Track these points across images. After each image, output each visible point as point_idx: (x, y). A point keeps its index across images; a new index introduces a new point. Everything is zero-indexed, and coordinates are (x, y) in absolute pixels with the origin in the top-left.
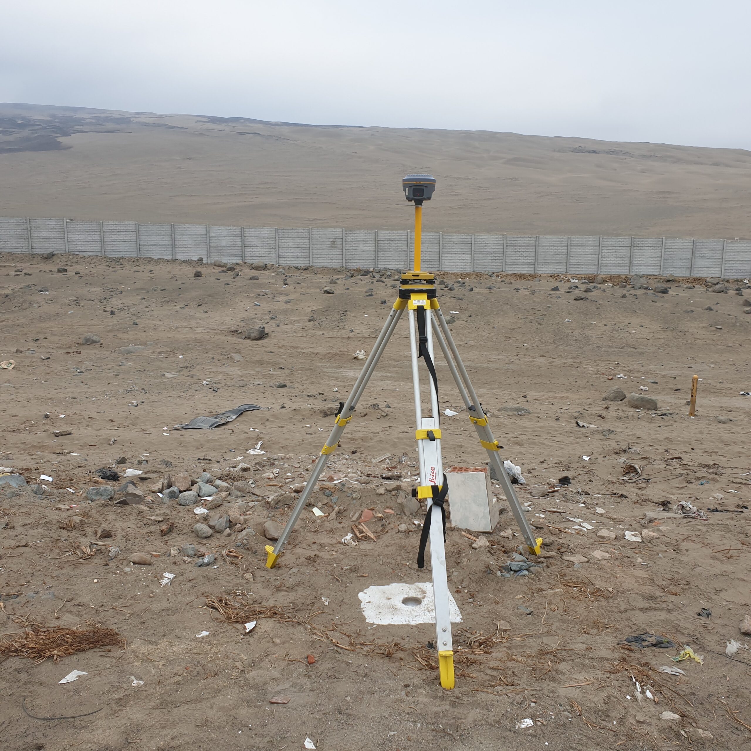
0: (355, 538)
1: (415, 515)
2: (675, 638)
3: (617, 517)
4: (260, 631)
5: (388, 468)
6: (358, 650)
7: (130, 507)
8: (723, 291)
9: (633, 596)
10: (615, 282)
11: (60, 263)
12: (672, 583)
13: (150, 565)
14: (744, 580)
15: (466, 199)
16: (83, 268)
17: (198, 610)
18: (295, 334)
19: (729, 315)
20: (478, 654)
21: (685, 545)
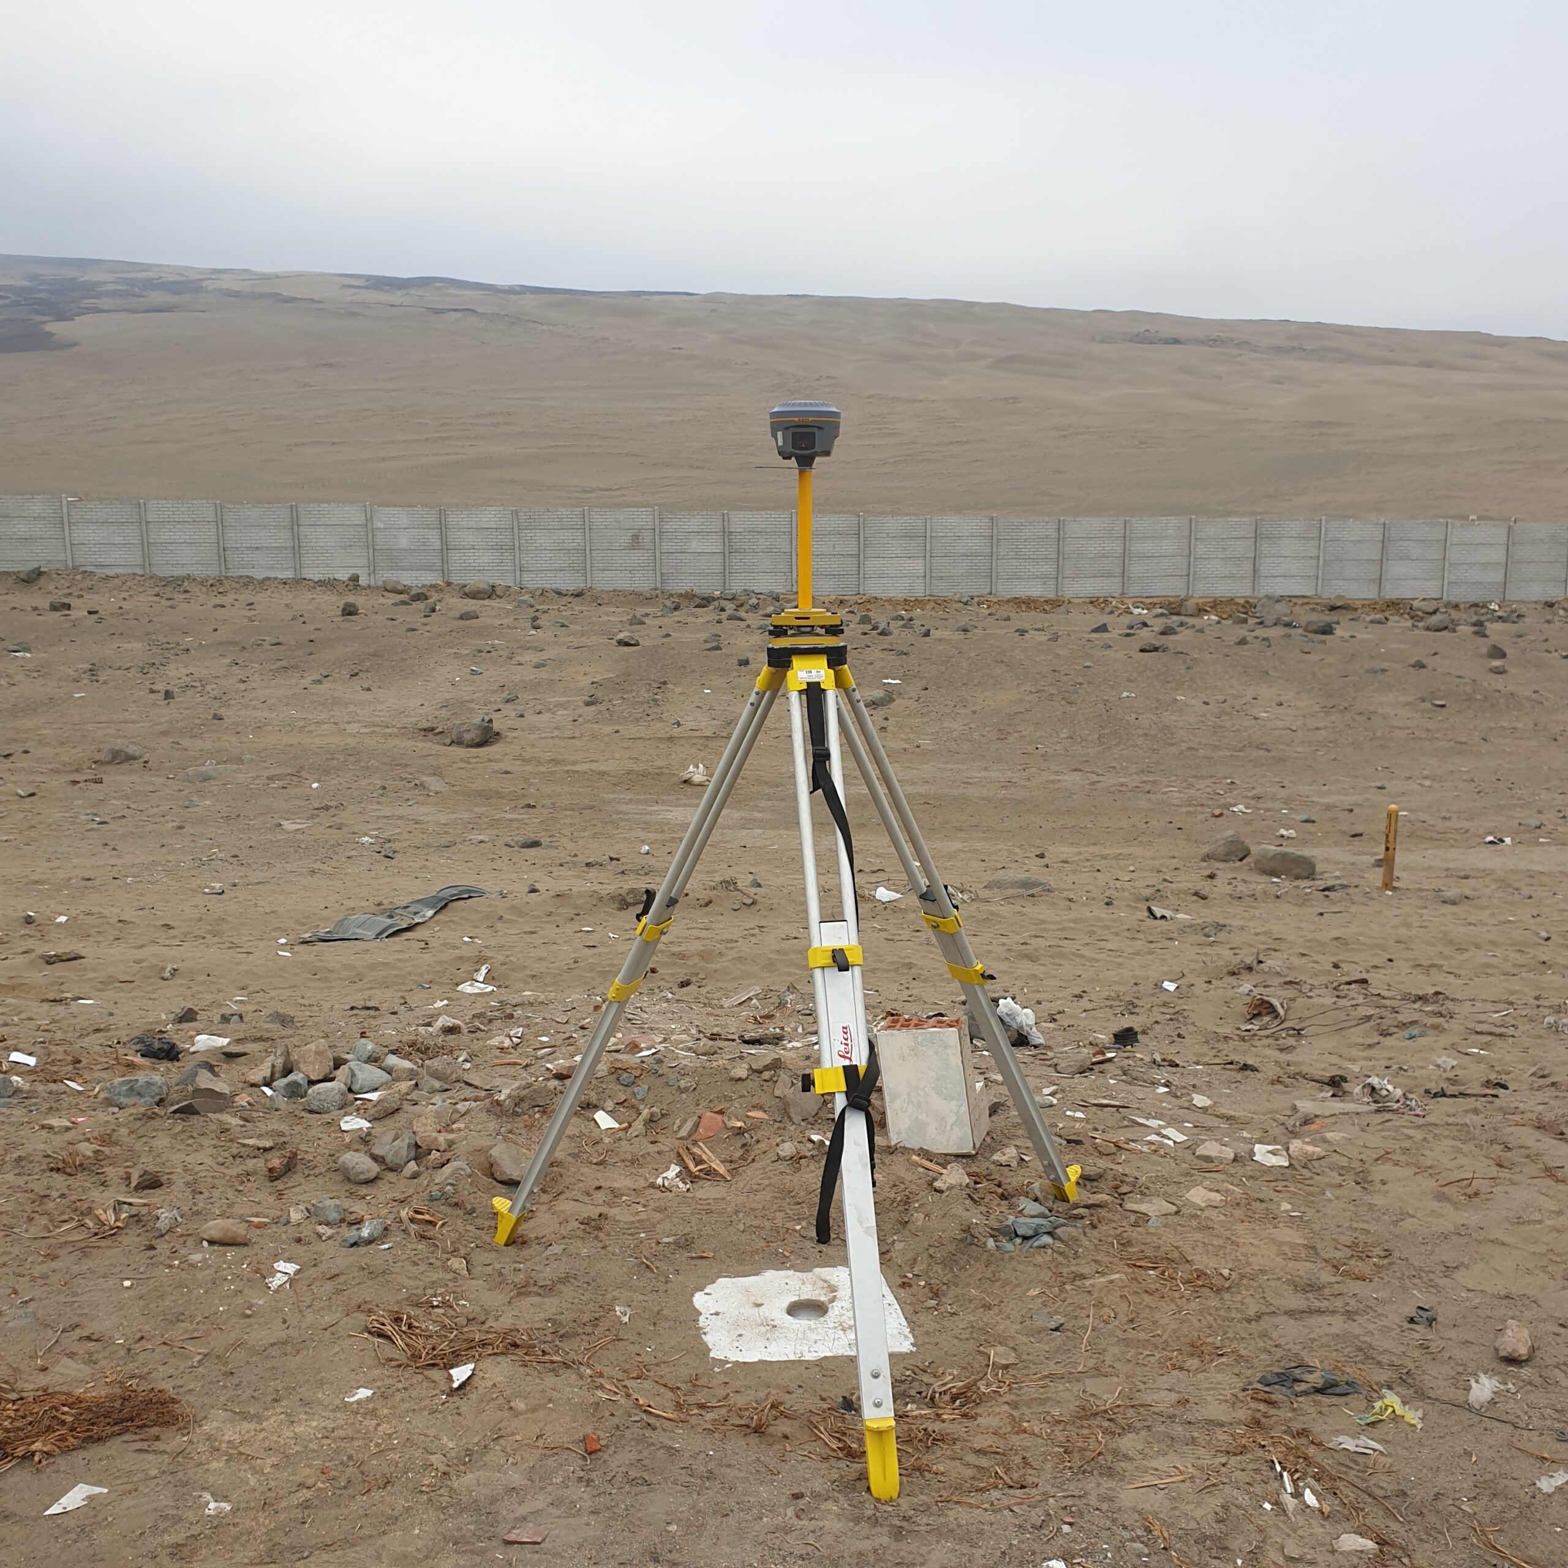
0: (686, 1175)
1: (812, 1121)
2: (1363, 1373)
3: (1237, 1114)
4: (483, 1383)
5: (755, 1019)
6: (693, 1421)
7: (202, 1119)
8: (1446, 628)
9: (1273, 1283)
10: (1223, 612)
11: (55, 591)
12: (1355, 1254)
13: (246, 1245)
14: (1503, 1244)
15: (913, 443)
16: (106, 601)
17: (348, 1341)
18: (556, 733)
19: (1459, 677)
20: (950, 1421)
21: (1380, 1171)
